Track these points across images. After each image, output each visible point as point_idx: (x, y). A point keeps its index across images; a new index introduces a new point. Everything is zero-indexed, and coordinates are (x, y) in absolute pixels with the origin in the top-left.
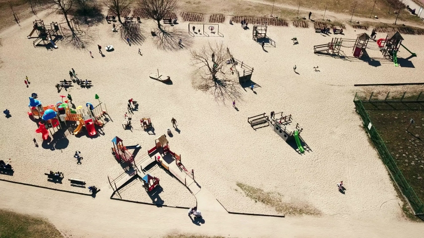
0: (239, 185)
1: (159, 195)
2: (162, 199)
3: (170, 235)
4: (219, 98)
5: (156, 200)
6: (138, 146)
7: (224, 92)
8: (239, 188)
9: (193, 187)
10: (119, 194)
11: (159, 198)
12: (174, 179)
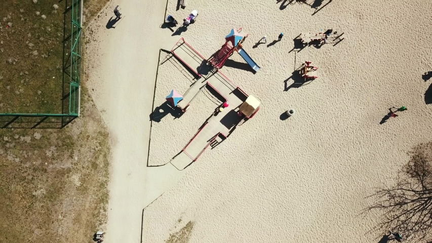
0: (190, 225)
1: (169, 115)
2: (163, 119)
3: (109, 135)
4: (386, 197)
5: (161, 111)
6: (254, 68)
7: (409, 207)
8: (183, 224)
9: (184, 159)
10: (168, 59)
11: (164, 115)
12: (197, 130)
